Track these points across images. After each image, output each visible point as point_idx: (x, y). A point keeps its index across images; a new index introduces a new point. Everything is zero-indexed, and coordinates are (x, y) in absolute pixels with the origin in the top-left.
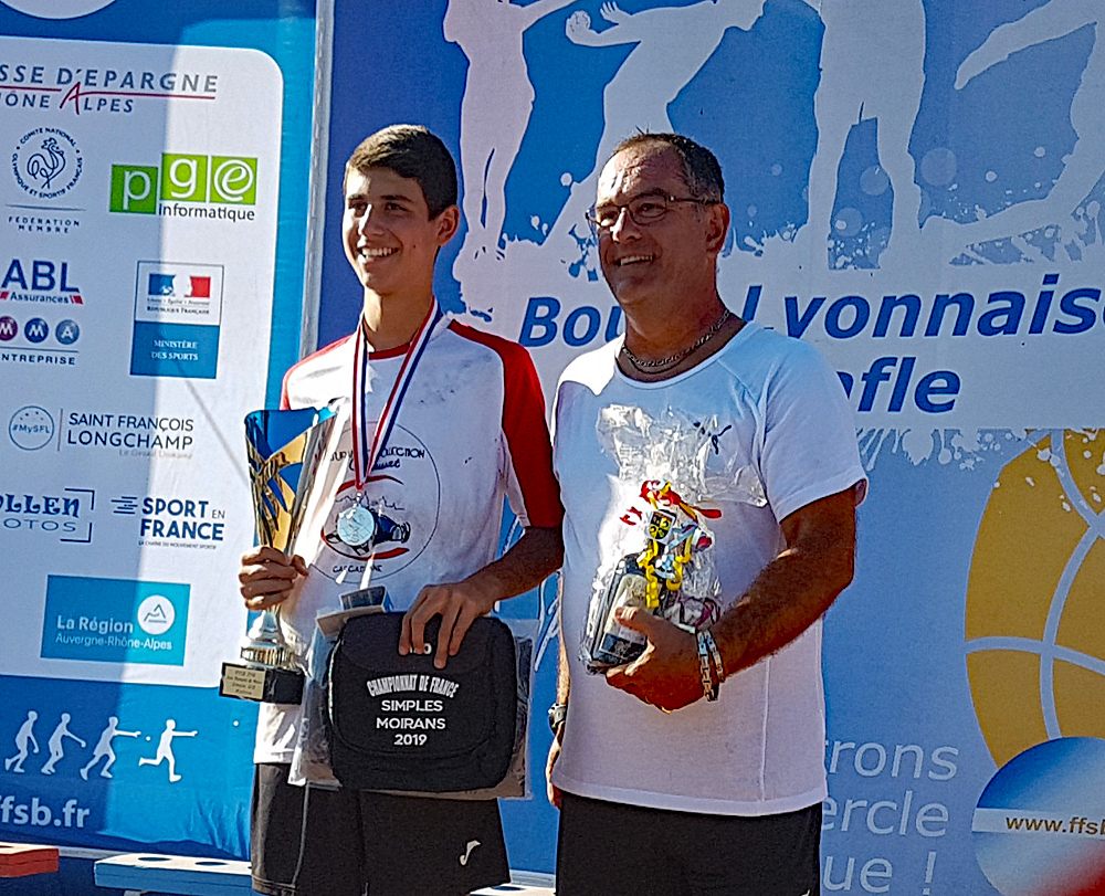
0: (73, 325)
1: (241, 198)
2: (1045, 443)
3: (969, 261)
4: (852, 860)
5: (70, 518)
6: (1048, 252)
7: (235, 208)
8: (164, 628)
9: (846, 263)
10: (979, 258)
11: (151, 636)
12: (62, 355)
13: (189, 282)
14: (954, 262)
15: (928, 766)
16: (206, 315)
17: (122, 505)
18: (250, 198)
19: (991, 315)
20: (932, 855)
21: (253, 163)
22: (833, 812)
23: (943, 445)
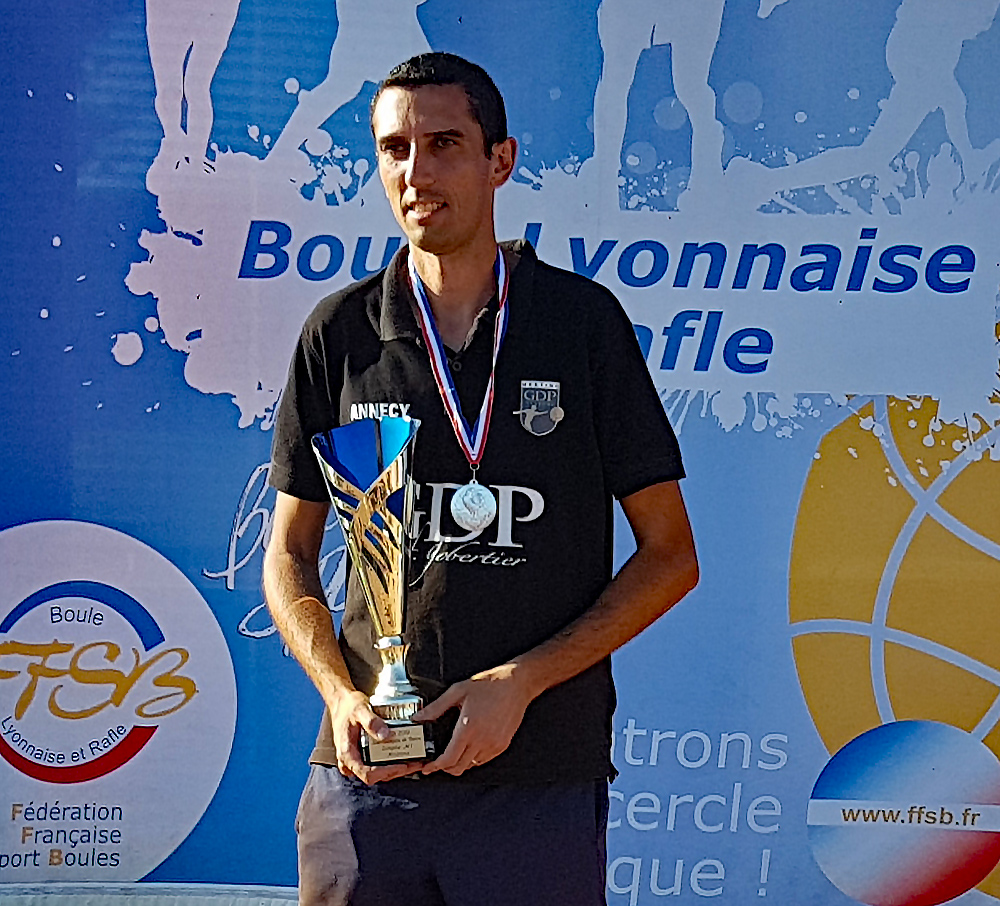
2: (866, 411)
3: (779, 209)
4: (680, 862)
6: (866, 205)
9: (640, 204)
10: (790, 206)
14: (763, 209)
15: (758, 755)
19: (804, 269)
20: (766, 852)
22: (657, 809)
23: (757, 410)
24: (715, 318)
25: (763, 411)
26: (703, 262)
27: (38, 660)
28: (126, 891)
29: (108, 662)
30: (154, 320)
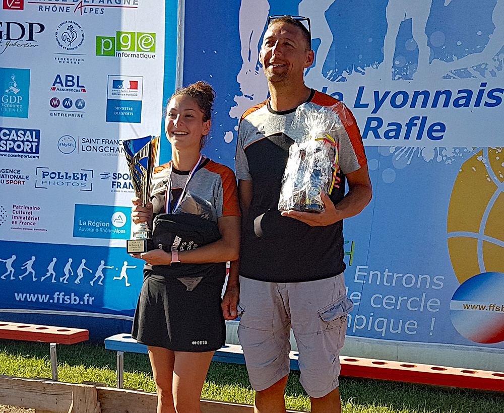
0: (82, 101)
1: (149, 50)
2: (480, 153)
3: (450, 77)
4: (401, 321)
5: (83, 181)
6: (483, 74)
7: (147, 53)
8: (123, 224)
9: (399, 78)
10: (454, 76)
11: (116, 228)
12: (79, 113)
13: (129, 83)
14: (444, 77)
15: (432, 283)
16: (136, 96)
17: (104, 176)
18: (153, 49)
19: (459, 99)
20: (433, 319)
21: (154, 35)
22: (394, 302)
23: (439, 154)
24: (425, 119)
26: (421, 98)
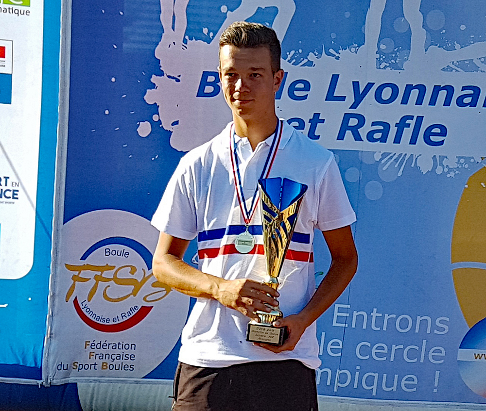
1: (21, 3)
3: (451, 69)
4: (396, 376)
7: (19, 8)
9: (386, 66)
10: (457, 68)
14: (443, 69)
15: (434, 327)
16: (3, 68)
18: (28, 2)
19: (464, 96)
20: (437, 373)
22: (386, 351)
23: (438, 164)
24: (420, 119)
25: (441, 164)
26: (415, 93)
27: (99, 273)
28: (137, 382)
29: (131, 275)
30: (157, 116)
